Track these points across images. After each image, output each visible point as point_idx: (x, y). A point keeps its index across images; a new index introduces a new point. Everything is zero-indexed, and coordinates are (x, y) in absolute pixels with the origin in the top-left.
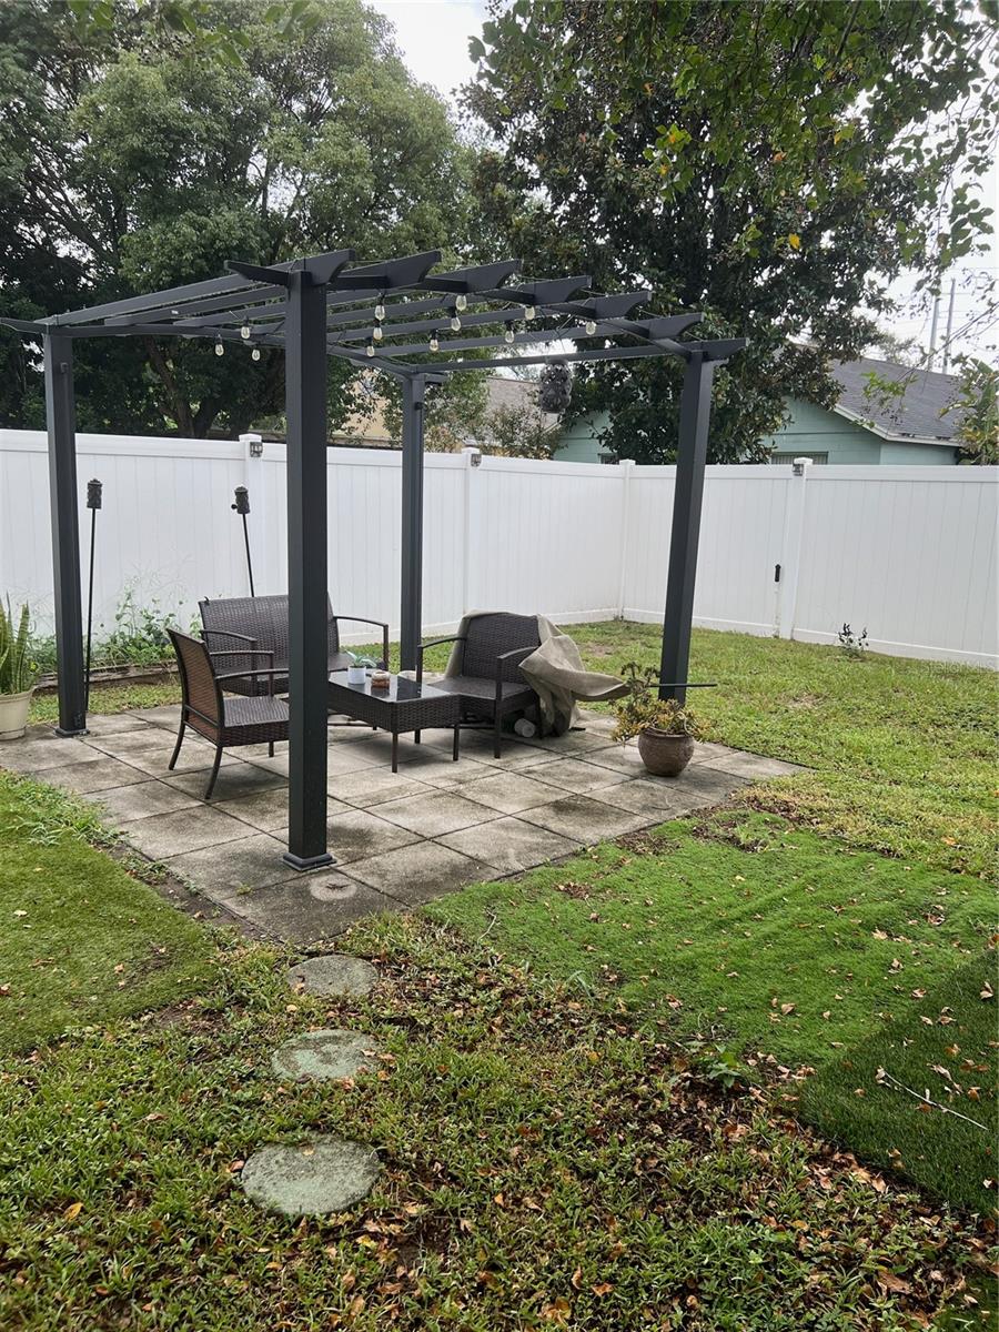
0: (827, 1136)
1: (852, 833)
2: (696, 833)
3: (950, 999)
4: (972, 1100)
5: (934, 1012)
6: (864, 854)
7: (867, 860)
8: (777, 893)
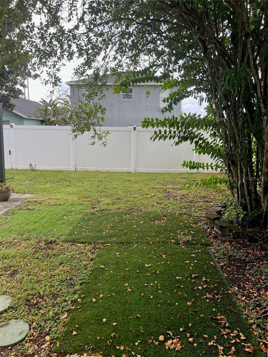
0: (72, 242)
1: (52, 203)
2: (20, 210)
3: (81, 221)
4: (90, 232)
5: (80, 224)
6: (56, 206)
7: (57, 207)
8: (43, 215)
